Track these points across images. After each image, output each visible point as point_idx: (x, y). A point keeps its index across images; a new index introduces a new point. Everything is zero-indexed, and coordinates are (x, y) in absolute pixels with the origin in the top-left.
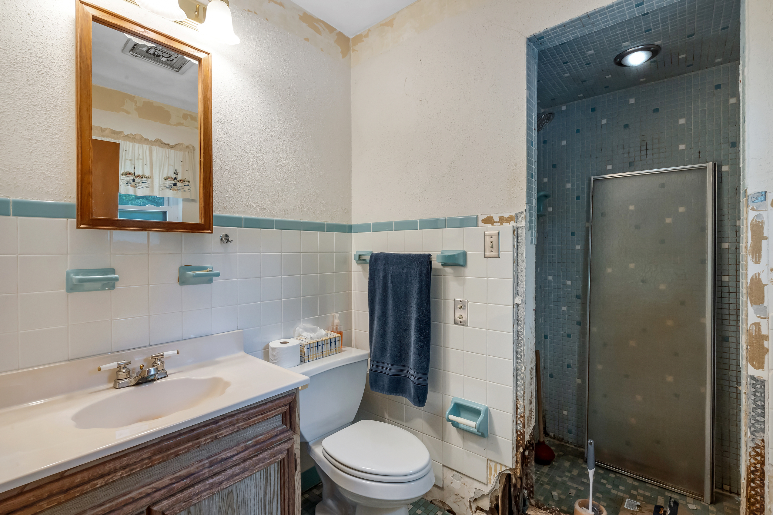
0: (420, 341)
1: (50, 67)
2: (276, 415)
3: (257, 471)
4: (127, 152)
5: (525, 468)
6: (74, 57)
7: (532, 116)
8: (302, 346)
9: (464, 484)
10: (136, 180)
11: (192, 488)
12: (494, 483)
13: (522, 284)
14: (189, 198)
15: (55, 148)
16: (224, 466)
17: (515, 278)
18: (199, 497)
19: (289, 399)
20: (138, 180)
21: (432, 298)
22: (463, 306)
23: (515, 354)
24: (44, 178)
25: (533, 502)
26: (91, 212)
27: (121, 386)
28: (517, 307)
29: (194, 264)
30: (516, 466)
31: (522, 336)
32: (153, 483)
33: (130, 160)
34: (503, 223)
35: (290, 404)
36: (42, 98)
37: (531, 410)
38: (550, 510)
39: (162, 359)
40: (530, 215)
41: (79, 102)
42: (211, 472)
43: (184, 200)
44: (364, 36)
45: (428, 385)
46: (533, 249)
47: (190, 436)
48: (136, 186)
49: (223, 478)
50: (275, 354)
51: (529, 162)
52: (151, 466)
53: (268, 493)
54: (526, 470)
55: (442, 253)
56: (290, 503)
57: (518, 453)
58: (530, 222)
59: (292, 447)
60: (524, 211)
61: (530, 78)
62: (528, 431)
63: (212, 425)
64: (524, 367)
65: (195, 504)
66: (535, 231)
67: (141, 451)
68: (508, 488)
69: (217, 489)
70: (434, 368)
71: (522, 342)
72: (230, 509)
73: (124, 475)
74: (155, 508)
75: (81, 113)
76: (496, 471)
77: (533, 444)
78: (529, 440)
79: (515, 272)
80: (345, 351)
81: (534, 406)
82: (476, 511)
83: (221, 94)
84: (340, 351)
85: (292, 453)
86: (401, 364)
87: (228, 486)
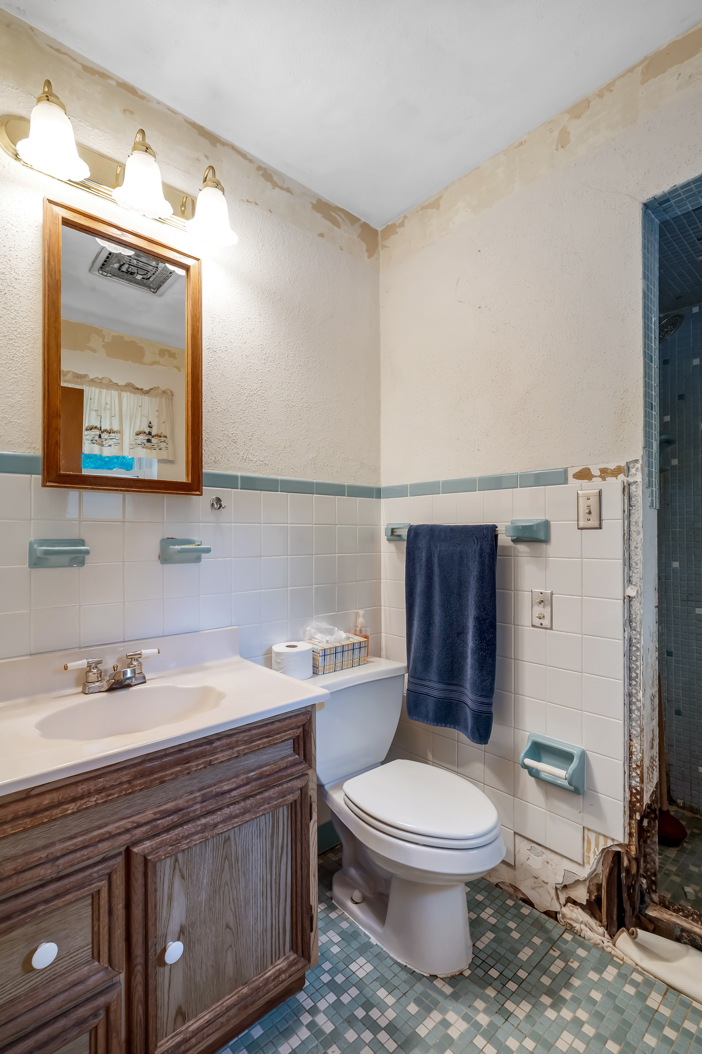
0: (481, 649)
1: (14, 284)
2: (286, 740)
3: (261, 814)
4: (92, 400)
5: (643, 845)
6: (40, 272)
7: (651, 318)
8: (316, 652)
9: (548, 863)
10: (103, 435)
11: (180, 829)
12: (595, 864)
13: (637, 567)
14: (166, 458)
15: (19, 386)
16: (220, 803)
17: (627, 559)
18: (188, 841)
19: (302, 719)
20: (105, 436)
21: (498, 589)
22: (545, 601)
23: (627, 671)
24: (6, 424)
25: (655, 897)
26: (58, 466)
27: (90, 691)
28: (630, 601)
29: (178, 536)
30: (630, 841)
31: (638, 645)
32: (133, 816)
33: (96, 411)
34: (607, 477)
35: (304, 725)
36: (4, 323)
37: (652, 758)
38: (683, 911)
39: (139, 659)
40: (650, 466)
41: (46, 327)
42: (204, 810)
43: (160, 461)
44: (397, 225)
45: (492, 713)
46: (653, 515)
47: (178, 757)
48: (102, 444)
49: (219, 820)
50: (279, 661)
51: (647, 386)
52: (130, 793)
53: (275, 846)
54: (644, 849)
55: (512, 523)
56: (303, 863)
57: (633, 822)
58: (650, 474)
59: (307, 785)
60: (640, 458)
61: (648, 261)
62: (649, 789)
63: (205, 746)
64: (641, 692)
65: (184, 850)
66: (656, 489)
67: (119, 772)
68: (616, 873)
69: (211, 833)
70: (500, 690)
71: (638, 654)
72: (227, 863)
73: (100, 802)
74: (135, 850)
75: (48, 340)
76: (597, 846)
77: (656, 810)
78: (649, 803)
79: (625, 550)
80: (373, 662)
81: (657, 753)
82: (566, 903)
83: (213, 313)
84: (366, 662)
85: (306, 794)
86: (452, 682)
87: (224, 830)
